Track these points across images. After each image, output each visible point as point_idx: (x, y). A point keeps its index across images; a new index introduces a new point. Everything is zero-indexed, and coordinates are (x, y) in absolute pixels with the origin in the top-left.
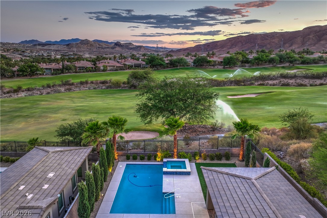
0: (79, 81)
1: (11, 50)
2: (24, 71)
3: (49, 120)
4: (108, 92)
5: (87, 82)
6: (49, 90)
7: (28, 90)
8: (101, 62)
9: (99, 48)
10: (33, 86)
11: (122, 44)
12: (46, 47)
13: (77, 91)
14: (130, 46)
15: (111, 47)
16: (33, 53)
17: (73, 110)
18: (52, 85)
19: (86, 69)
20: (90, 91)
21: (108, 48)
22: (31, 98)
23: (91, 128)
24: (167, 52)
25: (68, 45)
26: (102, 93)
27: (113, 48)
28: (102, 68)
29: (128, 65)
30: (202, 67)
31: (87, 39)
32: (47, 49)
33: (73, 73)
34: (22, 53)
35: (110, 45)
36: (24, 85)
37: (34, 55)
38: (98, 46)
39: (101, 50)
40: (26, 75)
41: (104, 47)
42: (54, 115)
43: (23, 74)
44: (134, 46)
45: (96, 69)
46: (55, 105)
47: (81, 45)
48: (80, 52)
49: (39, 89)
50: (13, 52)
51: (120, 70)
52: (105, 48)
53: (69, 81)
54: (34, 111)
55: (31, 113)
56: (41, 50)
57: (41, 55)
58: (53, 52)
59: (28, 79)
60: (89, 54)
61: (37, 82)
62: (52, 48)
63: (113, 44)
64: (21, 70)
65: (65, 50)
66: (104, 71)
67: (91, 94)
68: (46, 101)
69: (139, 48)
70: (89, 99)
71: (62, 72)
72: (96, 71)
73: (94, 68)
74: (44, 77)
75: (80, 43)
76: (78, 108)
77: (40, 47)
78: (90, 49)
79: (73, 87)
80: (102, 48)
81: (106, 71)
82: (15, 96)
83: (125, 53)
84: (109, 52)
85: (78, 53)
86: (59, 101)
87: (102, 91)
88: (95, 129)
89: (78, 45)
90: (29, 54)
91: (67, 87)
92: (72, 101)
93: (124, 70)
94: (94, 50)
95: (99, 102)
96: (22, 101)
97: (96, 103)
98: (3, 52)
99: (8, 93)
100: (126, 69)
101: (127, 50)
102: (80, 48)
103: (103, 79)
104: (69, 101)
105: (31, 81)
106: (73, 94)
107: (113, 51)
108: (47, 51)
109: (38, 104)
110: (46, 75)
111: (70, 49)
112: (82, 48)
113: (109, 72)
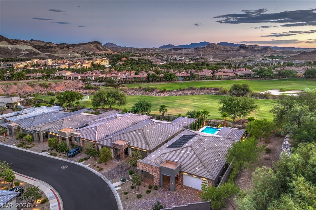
0: (199, 87)
1: (155, 56)
2: (167, 78)
3: (181, 110)
4: (216, 97)
5: (204, 89)
6: (181, 92)
7: (169, 91)
8: (219, 70)
9: (223, 51)
10: (172, 89)
11: (247, 47)
12: (178, 52)
13: (197, 95)
14: (255, 48)
15: (235, 50)
16: (169, 57)
17: (193, 107)
18: (182, 89)
19: (206, 77)
20: (205, 95)
21: (232, 51)
22: (172, 97)
23: (197, 113)
24: (299, 54)
25: (196, 49)
26: (212, 97)
27: (237, 51)
28: (218, 77)
29: (239, 75)
30: (313, 79)
31: (213, 43)
32: (179, 53)
33: (197, 80)
34: (162, 58)
35: (234, 48)
36: (167, 87)
37: (170, 59)
38: (223, 49)
39: (225, 53)
40: (167, 81)
41: (228, 50)
42: (184, 108)
43: (166, 80)
44: (260, 48)
45: (213, 78)
46: (184, 102)
47: (207, 49)
48: (206, 56)
49: (175, 91)
50: (155, 57)
51: (232, 79)
52: (230, 51)
53: (193, 87)
54: (174, 105)
55: (173, 106)
56: (175, 54)
57: (175, 59)
58: (184, 56)
59: (168, 84)
60: (213, 57)
61: (174, 86)
62: (184, 51)
63: (238, 47)
64: (165, 77)
65: (193, 54)
66: (219, 79)
67: (205, 98)
68: (180, 100)
69: (264, 50)
70: (202, 101)
71: (189, 79)
72: (213, 79)
73: (212, 77)
74: (177, 82)
75: (206, 47)
76: (196, 106)
77: (174, 51)
78: (215, 52)
79: (195, 92)
80: (227, 51)
81: (220, 79)
82: (162, 95)
83: (249, 55)
84: (232, 55)
85: (204, 57)
86: (186, 100)
87: (212, 96)
88: (198, 113)
89: (205, 49)
90: (166, 58)
91: (191, 91)
92: (193, 101)
93: (235, 79)
94: (218, 53)
95: (208, 104)
96: (167, 99)
97: (206, 104)
98: (149, 57)
99: (159, 92)
100: (237, 78)
101: (252, 52)
102: (207, 51)
103: (216, 86)
104: (191, 101)
105: (170, 85)
106: (194, 97)
107: (237, 53)
108: (179, 55)
109: (175, 101)
110: (179, 81)
111: (198, 52)
112: (208, 52)
113: (223, 80)
